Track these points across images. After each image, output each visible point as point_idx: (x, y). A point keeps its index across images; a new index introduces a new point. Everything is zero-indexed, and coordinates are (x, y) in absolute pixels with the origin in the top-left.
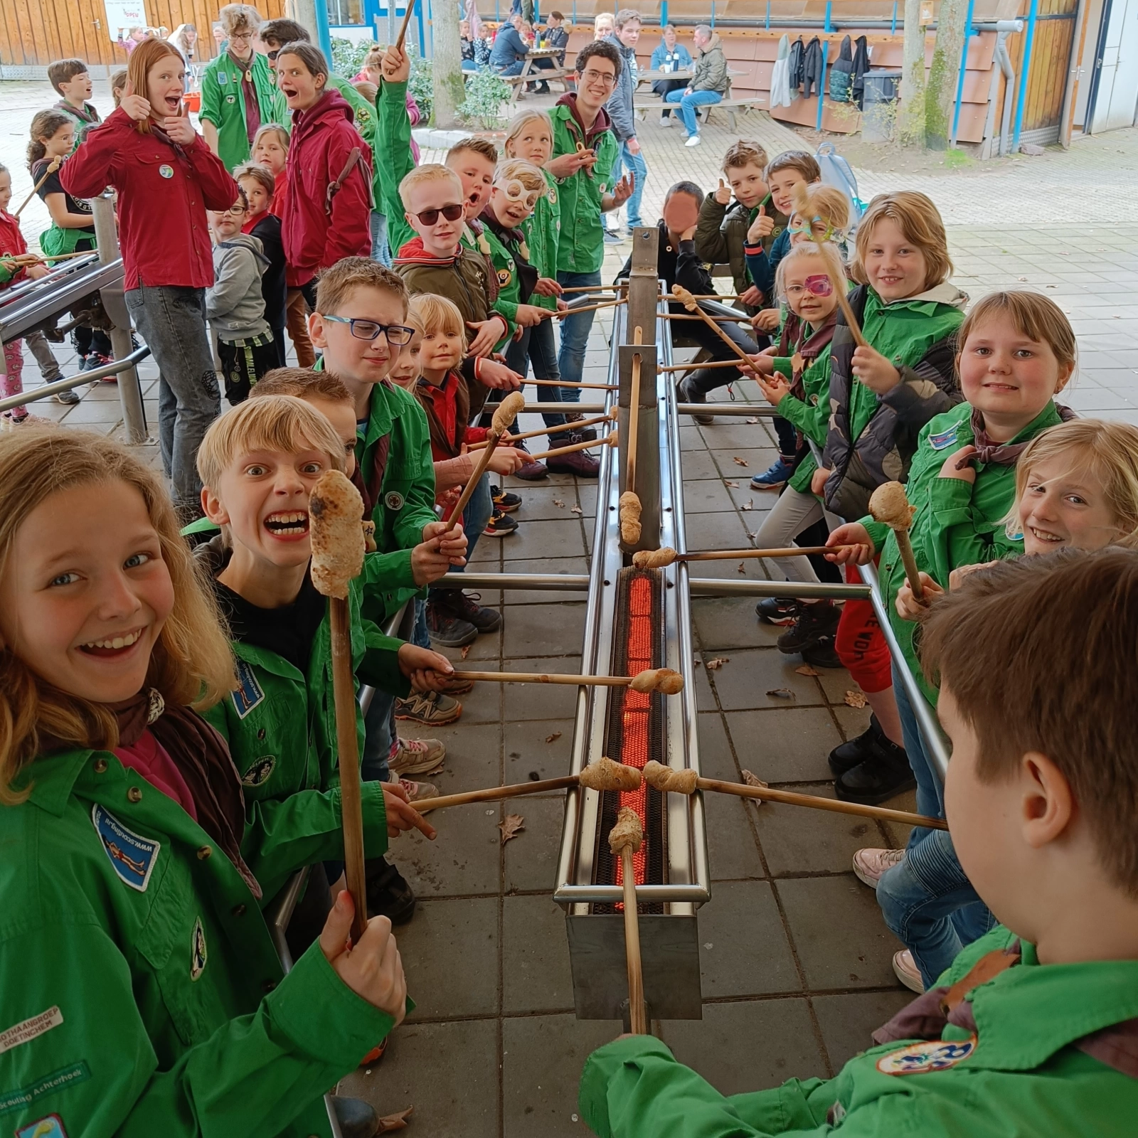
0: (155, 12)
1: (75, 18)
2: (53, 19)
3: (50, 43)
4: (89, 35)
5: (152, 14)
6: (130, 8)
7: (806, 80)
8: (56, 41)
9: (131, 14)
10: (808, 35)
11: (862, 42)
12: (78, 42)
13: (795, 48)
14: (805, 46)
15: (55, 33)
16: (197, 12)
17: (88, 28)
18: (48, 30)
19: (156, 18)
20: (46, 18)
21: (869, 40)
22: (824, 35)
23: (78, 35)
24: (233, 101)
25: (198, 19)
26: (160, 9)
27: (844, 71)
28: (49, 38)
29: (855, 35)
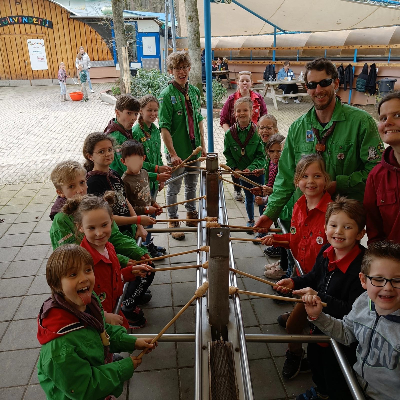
0: (51, 57)
1: (16, 60)
2: (7, 61)
3: (6, 71)
4: (22, 67)
5: (50, 59)
6: (40, 56)
7: (345, 82)
8: (9, 70)
9: (40, 59)
10: (346, 64)
11: (373, 66)
12: (18, 70)
13: (340, 69)
14: (344, 69)
15: (8, 67)
16: (69, 58)
17: (22, 65)
18: (5, 65)
19: (51, 60)
20: (4, 61)
21: (377, 65)
22: (354, 64)
23: (18, 67)
24: (181, 114)
25: (69, 60)
26: (53, 56)
27: (364, 79)
28: (5, 69)
29: (370, 64)
